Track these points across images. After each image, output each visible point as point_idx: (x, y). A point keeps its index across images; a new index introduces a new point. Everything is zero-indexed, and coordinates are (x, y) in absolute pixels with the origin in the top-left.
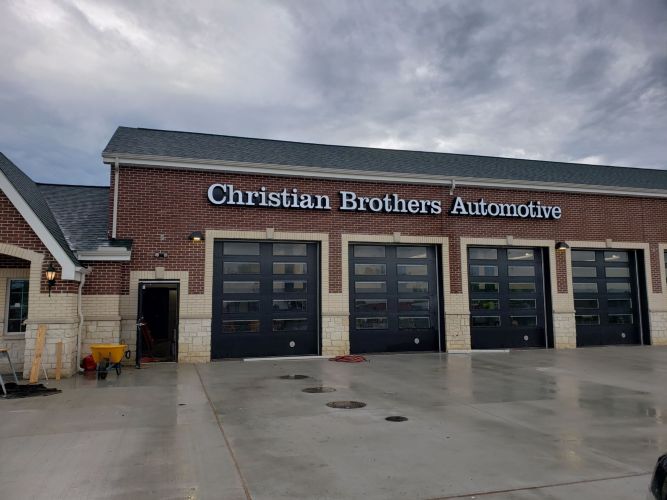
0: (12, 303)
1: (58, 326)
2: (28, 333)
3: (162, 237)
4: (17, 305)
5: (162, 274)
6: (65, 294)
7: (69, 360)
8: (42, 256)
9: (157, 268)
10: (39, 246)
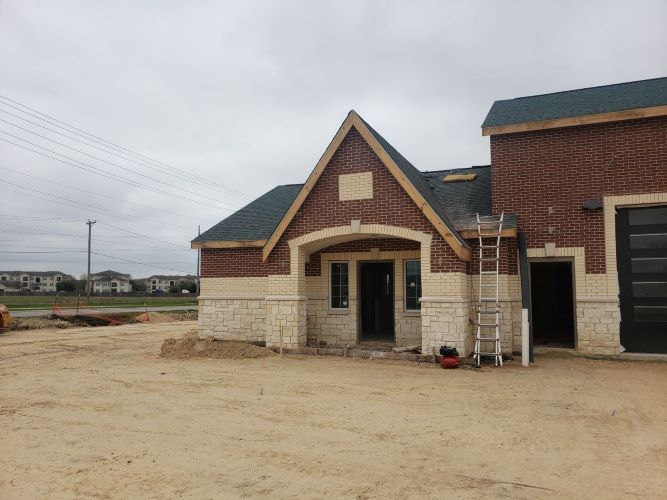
0: (408, 283)
1: (448, 305)
2: (423, 310)
3: (551, 210)
4: (413, 284)
5: (552, 251)
6: (453, 274)
7: (462, 339)
8: (430, 237)
9: (546, 245)
10: (428, 227)
